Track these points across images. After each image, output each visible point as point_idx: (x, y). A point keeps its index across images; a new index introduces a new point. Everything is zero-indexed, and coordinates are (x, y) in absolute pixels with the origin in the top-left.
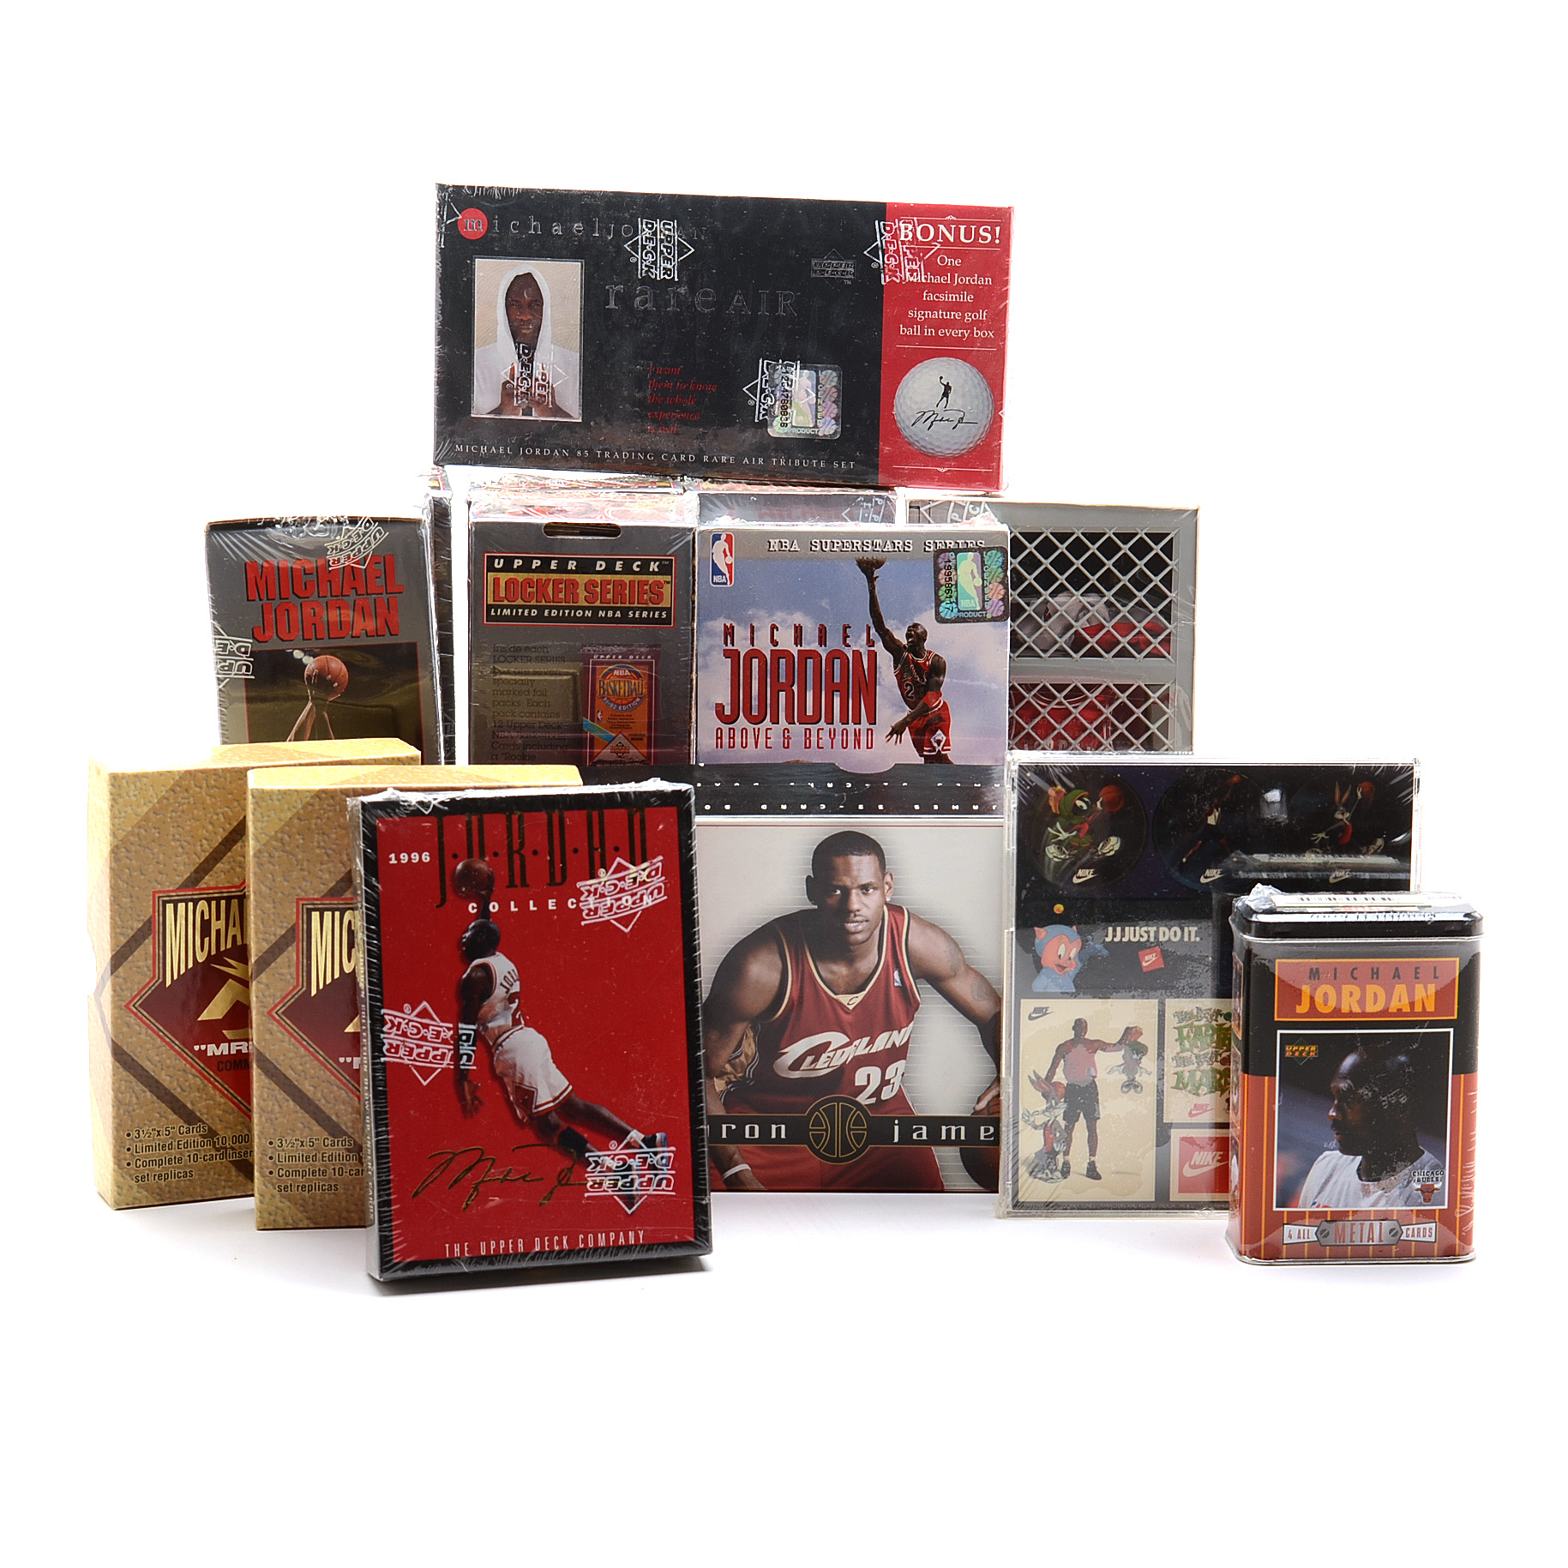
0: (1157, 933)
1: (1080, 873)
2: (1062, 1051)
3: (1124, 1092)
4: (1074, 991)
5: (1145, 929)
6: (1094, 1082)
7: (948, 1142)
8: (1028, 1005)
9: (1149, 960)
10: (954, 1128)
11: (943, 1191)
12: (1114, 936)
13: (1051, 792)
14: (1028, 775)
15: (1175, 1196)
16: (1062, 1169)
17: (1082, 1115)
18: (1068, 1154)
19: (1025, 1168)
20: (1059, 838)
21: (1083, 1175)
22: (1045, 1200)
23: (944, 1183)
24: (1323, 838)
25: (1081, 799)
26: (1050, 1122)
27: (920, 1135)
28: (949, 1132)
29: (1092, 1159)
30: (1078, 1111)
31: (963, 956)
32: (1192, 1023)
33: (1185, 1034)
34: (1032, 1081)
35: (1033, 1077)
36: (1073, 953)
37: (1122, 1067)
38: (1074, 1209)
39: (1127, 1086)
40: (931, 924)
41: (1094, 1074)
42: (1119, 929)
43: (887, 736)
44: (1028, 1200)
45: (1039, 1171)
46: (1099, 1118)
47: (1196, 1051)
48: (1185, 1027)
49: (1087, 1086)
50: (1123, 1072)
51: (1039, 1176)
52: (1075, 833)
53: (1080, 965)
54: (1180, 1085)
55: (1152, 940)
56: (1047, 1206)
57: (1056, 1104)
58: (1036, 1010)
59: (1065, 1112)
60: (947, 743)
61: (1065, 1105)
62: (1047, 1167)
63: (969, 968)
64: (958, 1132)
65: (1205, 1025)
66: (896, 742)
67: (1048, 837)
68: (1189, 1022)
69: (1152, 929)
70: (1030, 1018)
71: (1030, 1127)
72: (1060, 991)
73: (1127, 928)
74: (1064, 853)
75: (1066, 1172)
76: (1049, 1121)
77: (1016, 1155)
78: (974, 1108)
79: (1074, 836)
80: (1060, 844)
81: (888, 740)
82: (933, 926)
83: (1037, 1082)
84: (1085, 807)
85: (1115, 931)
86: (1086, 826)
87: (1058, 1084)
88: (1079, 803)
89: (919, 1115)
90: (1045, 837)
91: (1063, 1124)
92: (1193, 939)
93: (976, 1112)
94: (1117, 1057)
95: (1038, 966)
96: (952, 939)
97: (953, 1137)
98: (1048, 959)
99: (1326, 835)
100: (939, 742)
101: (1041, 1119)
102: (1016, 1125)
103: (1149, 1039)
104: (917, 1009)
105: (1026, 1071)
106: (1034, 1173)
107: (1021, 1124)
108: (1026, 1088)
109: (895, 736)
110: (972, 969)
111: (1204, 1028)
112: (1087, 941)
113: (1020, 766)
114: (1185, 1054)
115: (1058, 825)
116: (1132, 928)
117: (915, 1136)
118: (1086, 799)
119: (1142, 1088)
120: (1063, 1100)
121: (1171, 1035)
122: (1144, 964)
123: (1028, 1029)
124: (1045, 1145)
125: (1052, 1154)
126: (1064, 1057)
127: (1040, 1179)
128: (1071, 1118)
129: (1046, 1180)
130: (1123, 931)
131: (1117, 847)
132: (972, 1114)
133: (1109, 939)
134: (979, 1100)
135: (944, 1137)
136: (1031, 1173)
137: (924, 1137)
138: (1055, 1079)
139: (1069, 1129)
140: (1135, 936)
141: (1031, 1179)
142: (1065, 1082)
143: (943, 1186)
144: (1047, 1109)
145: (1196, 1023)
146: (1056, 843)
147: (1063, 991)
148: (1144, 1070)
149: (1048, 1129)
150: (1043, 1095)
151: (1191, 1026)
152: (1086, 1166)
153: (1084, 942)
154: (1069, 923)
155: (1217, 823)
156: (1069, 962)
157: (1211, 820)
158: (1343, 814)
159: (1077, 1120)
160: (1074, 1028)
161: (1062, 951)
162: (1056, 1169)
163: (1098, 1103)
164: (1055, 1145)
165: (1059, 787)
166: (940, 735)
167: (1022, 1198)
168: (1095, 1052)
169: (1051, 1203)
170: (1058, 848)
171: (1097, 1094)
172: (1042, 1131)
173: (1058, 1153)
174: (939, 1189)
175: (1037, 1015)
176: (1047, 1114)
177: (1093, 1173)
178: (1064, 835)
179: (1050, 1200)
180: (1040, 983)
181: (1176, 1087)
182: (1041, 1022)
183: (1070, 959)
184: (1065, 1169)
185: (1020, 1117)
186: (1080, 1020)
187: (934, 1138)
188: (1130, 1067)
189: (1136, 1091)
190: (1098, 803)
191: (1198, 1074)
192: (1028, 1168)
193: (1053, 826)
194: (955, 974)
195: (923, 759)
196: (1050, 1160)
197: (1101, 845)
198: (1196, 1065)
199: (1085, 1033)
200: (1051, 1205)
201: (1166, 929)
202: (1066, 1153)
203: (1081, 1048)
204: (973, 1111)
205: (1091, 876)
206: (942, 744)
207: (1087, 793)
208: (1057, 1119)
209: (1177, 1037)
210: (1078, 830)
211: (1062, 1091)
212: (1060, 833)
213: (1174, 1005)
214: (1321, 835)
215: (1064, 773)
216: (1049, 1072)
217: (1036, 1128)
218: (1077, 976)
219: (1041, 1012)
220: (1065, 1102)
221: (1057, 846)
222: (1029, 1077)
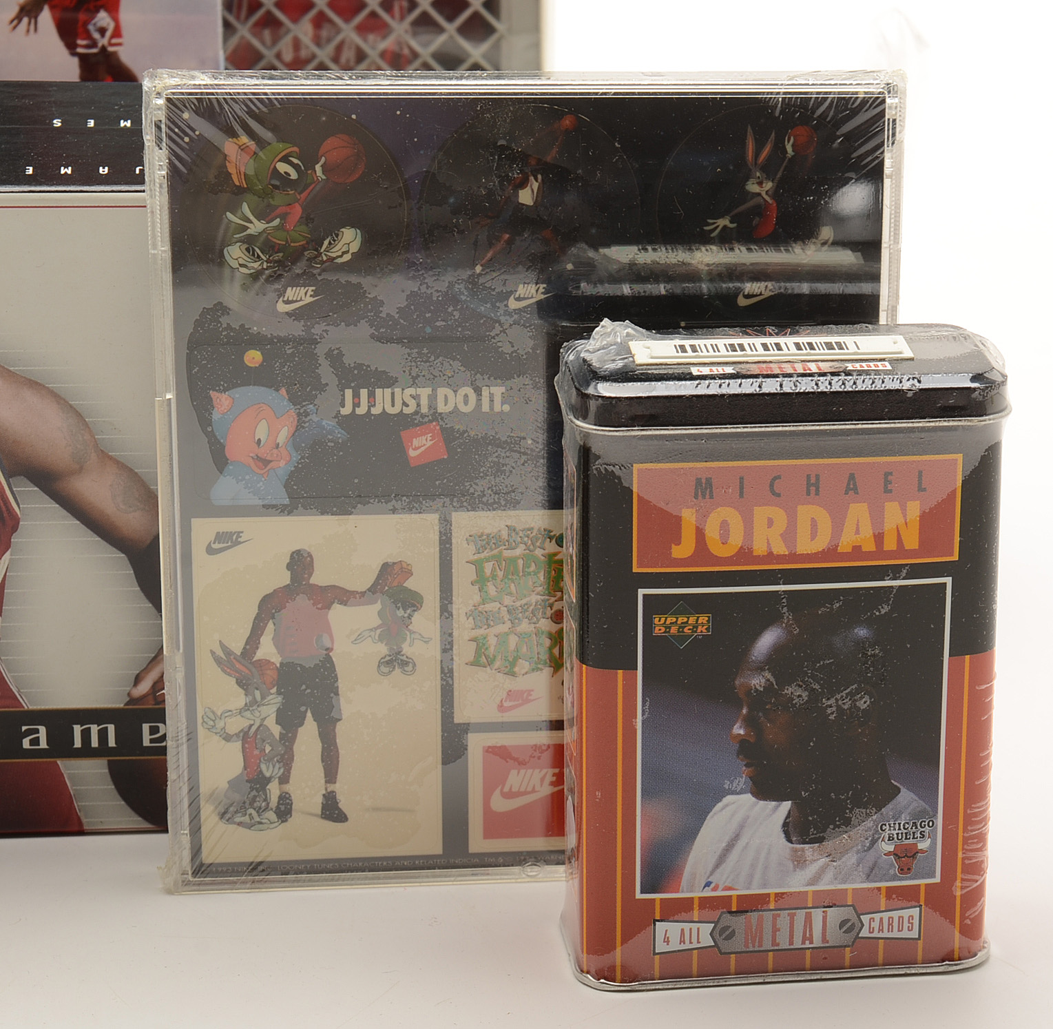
0: (433, 398)
1: (290, 293)
2: (270, 607)
3: (384, 674)
4: (287, 501)
5: (410, 391)
6: (328, 659)
7: (87, 752)
8: (204, 529)
9: (420, 445)
10: (94, 729)
11: (81, 832)
12: (356, 405)
13: (230, 147)
14: (186, 115)
15: (478, 843)
16: (278, 807)
17: (309, 714)
18: (287, 782)
19: (212, 808)
20: (249, 232)
21: (316, 815)
22: (251, 860)
23: (84, 820)
24: (725, 227)
25: (285, 159)
26: (254, 729)
27: (35, 742)
28: (86, 735)
29: (331, 787)
30: (303, 709)
31: (93, 436)
32: (500, 552)
33: (488, 571)
34: (218, 661)
35: (220, 653)
36: (283, 436)
37: (378, 631)
38: (302, 873)
39: (388, 663)
40: (30, 380)
41: (329, 645)
42: (364, 393)
43: (12, 21)
44: (217, 861)
45: (236, 812)
46: (340, 720)
47: (508, 601)
48: (488, 560)
49: (316, 665)
50: (381, 639)
51: (238, 820)
52: (277, 222)
53: (296, 457)
54: (481, 659)
55: (424, 410)
56: (254, 869)
57: (263, 698)
58: (220, 537)
59: (278, 710)
60: (117, 33)
61: (280, 699)
62: (251, 804)
63: (105, 457)
64: (103, 735)
65: (523, 557)
66: (28, 31)
67: (227, 228)
68: (495, 552)
69: (425, 393)
70: (210, 551)
71: (217, 738)
72: (261, 503)
73: (379, 392)
74: (259, 257)
75: (284, 810)
76: (251, 726)
77: (194, 789)
78: (129, 694)
79: (276, 228)
80: (249, 242)
81: (15, 28)
82: (33, 384)
83: (226, 661)
84: (294, 175)
85: (356, 395)
86: (298, 211)
87: (264, 664)
88: (283, 167)
89: (31, 708)
90: (221, 232)
91: (276, 730)
92: (497, 408)
93: (132, 701)
94: (368, 615)
95: (220, 460)
96: (71, 406)
97: (95, 743)
98: (237, 448)
99: (731, 222)
100: (102, 31)
101: (235, 725)
102: (192, 737)
103: (424, 582)
104: (15, 528)
105: (207, 641)
106: (228, 816)
107: (201, 732)
108: (208, 672)
109: (25, 20)
110: (111, 458)
111: (521, 562)
112: (307, 415)
113: (169, 100)
114: (488, 607)
115: (245, 208)
116: (388, 391)
117: (26, 743)
118: (296, 161)
119: (414, 665)
120: (274, 690)
121: (463, 574)
122: (412, 453)
123: (206, 570)
124: (245, 768)
125: (258, 782)
126: (273, 618)
127: (240, 824)
128: (289, 721)
129: (250, 827)
130: (372, 395)
131: (355, 247)
132: (126, 704)
133: (347, 410)
134: (137, 680)
135: (78, 743)
136: (222, 815)
137: (43, 744)
138: (259, 655)
139: (288, 738)
140: (393, 406)
141: (222, 826)
142: (277, 660)
143: (80, 823)
144: (247, 707)
145: (507, 553)
146: (242, 241)
147: (266, 502)
148: (417, 636)
149: (250, 740)
150: (239, 683)
151: (498, 559)
152: (319, 800)
153: (302, 416)
154: (274, 385)
155: (534, 203)
156: (275, 451)
157: (526, 197)
158: (760, 184)
159: (302, 724)
160: (289, 567)
161: (262, 432)
162: (267, 808)
163: (337, 694)
164: (263, 767)
165: (244, 139)
166: (103, 18)
167: (207, 857)
168: (329, 607)
169: (260, 863)
170: (248, 250)
171: (336, 679)
172: (241, 742)
173: (269, 780)
174: (76, 828)
175: (222, 545)
176: (248, 714)
177: (332, 811)
178: (256, 227)
179: (259, 860)
180: (226, 489)
181: (475, 663)
182: (231, 559)
183: (277, 446)
184: (283, 808)
185: (200, 721)
186: (298, 552)
187: (61, 746)
188: (393, 631)
189: (404, 672)
190: (318, 168)
191: (513, 641)
192: (216, 807)
193: (234, 209)
194: (81, 468)
195: (75, 60)
196: (254, 793)
197: (326, 243)
198: (509, 624)
199: (310, 575)
200: (261, 868)
201: (449, 392)
202: (284, 780)
203: (302, 601)
204: (128, 699)
205: (309, 300)
206: (108, 34)
207: (296, 149)
208: (265, 723)
209: (474, 577)
210: (283, 217)
211: (271, 675)
212: (251, 222)
213: (467, 523)
214: (724, 222)
215: (250, 113)
216: (247, 643)
217: (228, 738)
218: (291, 474)
219: (229, 540)
220: (279, 693)
221: (246, 246)
222: (213, 653)
